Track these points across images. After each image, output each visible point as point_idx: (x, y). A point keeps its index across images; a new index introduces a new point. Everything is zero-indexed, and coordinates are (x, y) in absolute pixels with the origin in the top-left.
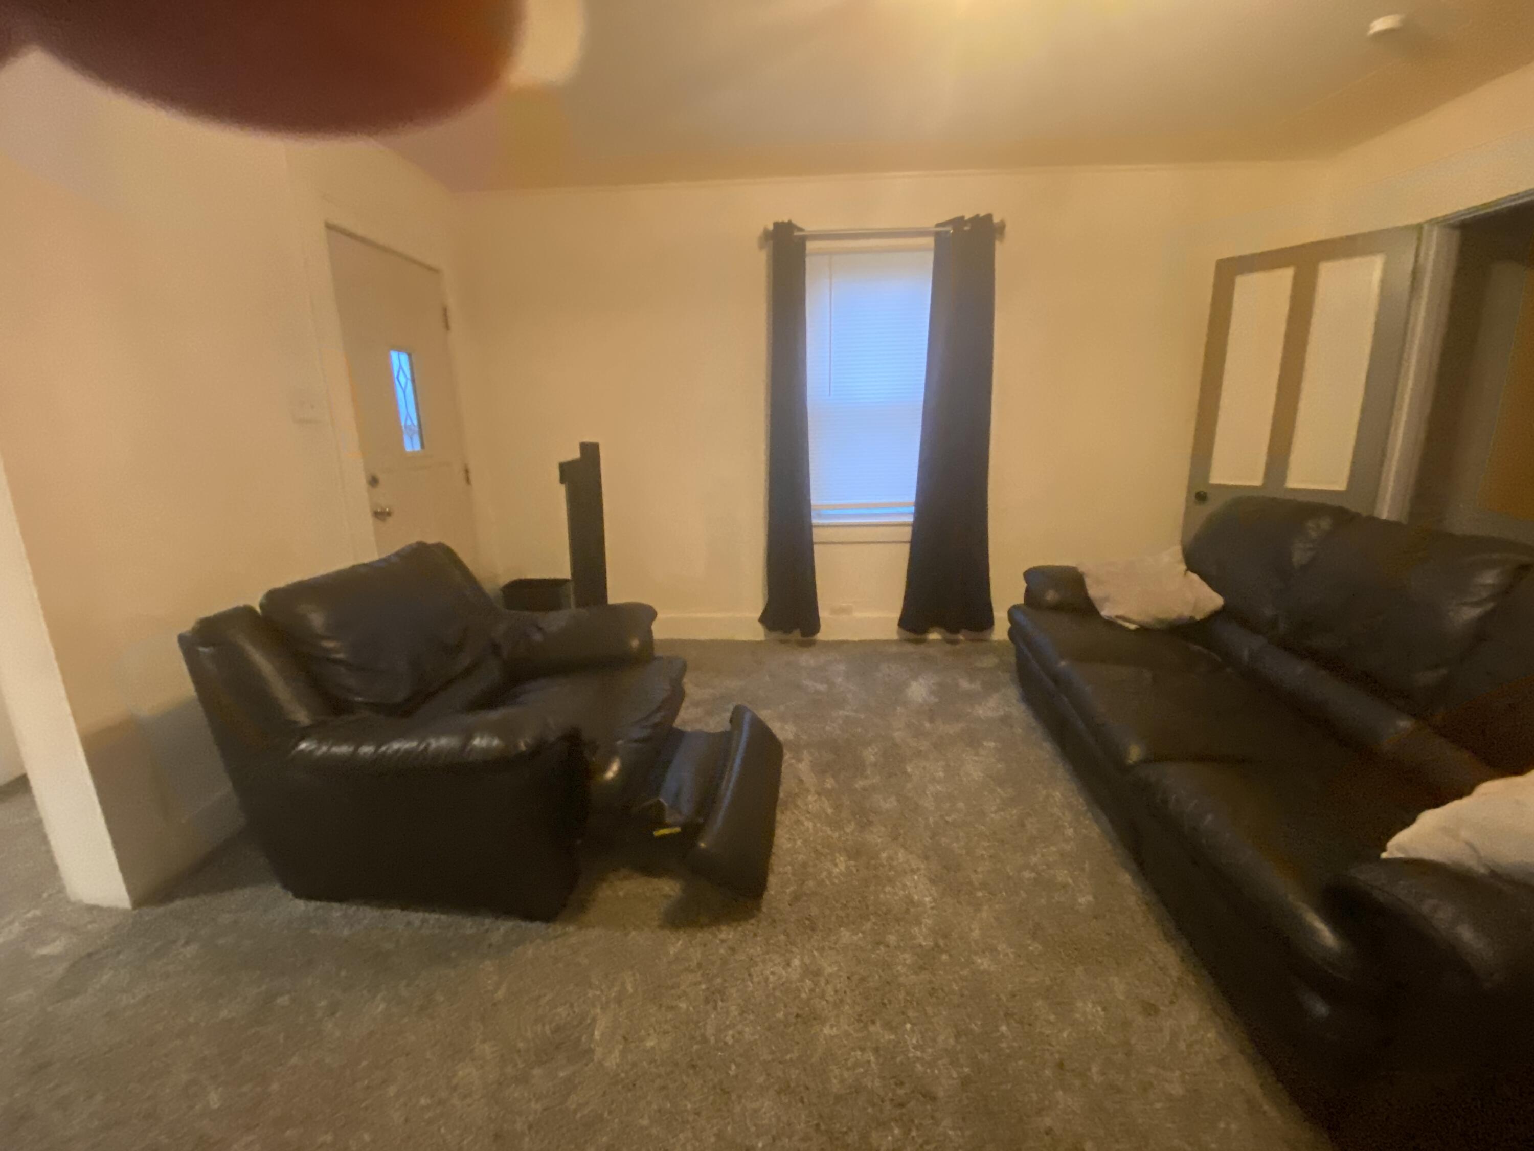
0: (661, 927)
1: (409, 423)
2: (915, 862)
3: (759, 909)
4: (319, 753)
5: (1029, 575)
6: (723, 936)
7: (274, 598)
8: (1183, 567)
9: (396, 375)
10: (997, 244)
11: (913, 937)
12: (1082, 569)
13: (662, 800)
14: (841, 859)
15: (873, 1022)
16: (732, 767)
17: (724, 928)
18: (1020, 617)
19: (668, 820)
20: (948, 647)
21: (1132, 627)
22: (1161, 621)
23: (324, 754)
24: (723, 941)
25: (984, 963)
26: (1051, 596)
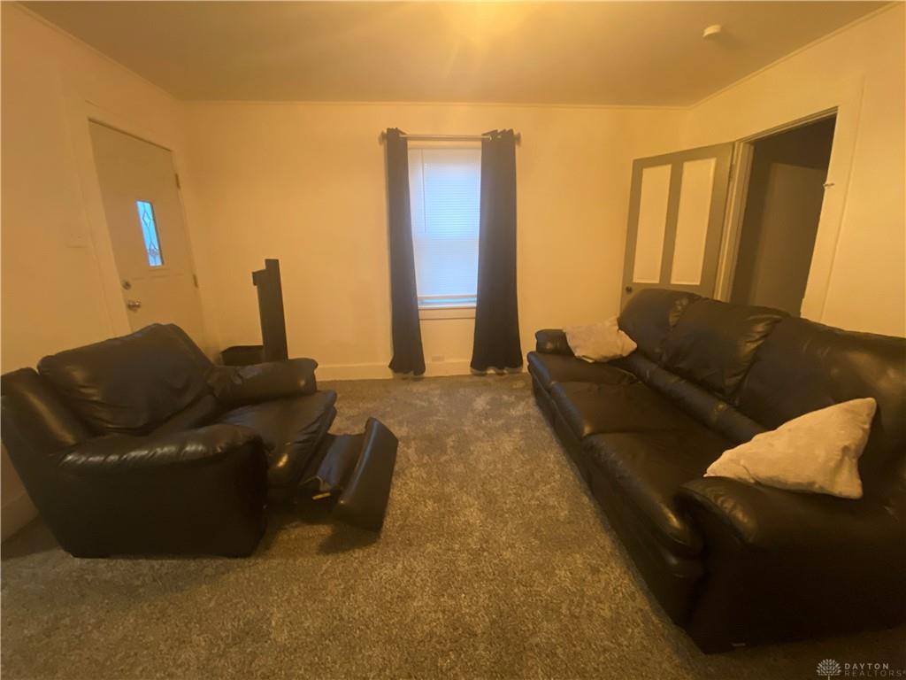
0: (318, 554)
1: (153, 248)
2: (471, 501)
3: (379, 537)
4: (80, 462)
5: (538, 335)
6: (356, 555)
7: (47, 362)
8: (617, 328)
9: (141, 216)
10: (517, 147)
11: (469, 544)
12: (564, 331)
13: (318, 477)
14: (430, 503)
15: (443, 595)
16: (364, 455)
17: (357, 550)
18: (533, 358)
19: (322, 489)
20: (498, 377)
21: (590, 361)
22: (605, 358)
23: (83, 463)
24: (356, 558)
25: (507, 554)
26: (549, 346)
